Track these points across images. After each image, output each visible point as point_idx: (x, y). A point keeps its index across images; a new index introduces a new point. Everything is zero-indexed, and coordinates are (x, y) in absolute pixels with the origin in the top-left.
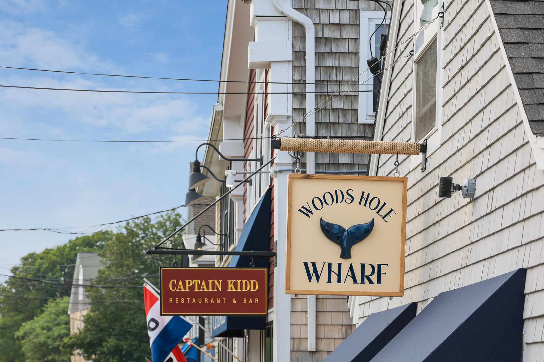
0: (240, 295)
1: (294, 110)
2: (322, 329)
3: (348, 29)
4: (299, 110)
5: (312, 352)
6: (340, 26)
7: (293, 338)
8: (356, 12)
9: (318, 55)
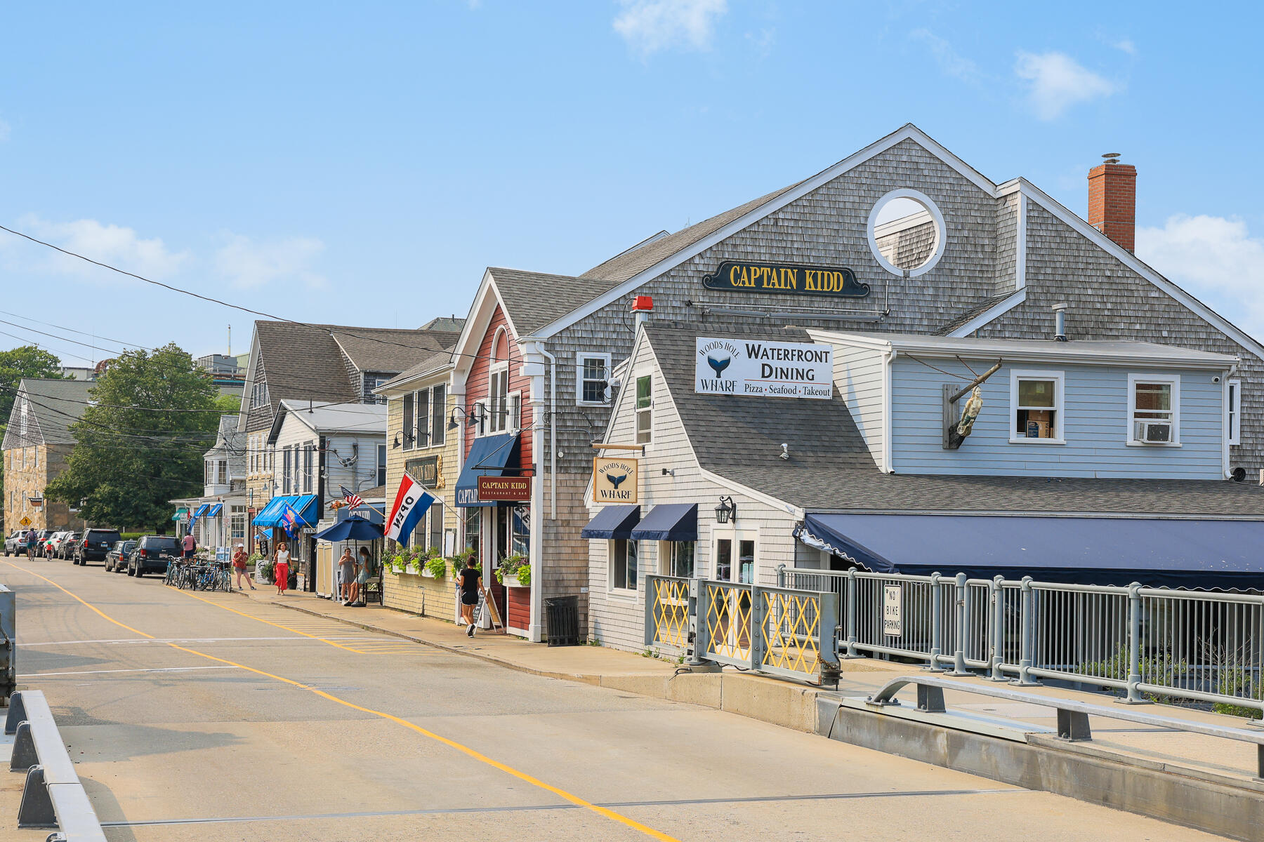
0: (517, 491)
1: (545, 399)
2: (559, 508)
3: (571, 360)
4: (548, 399)
5: (554, 520)
6: (567, 359)
7: (544, 513)
8: (574, 353)
9: (557, 373)
